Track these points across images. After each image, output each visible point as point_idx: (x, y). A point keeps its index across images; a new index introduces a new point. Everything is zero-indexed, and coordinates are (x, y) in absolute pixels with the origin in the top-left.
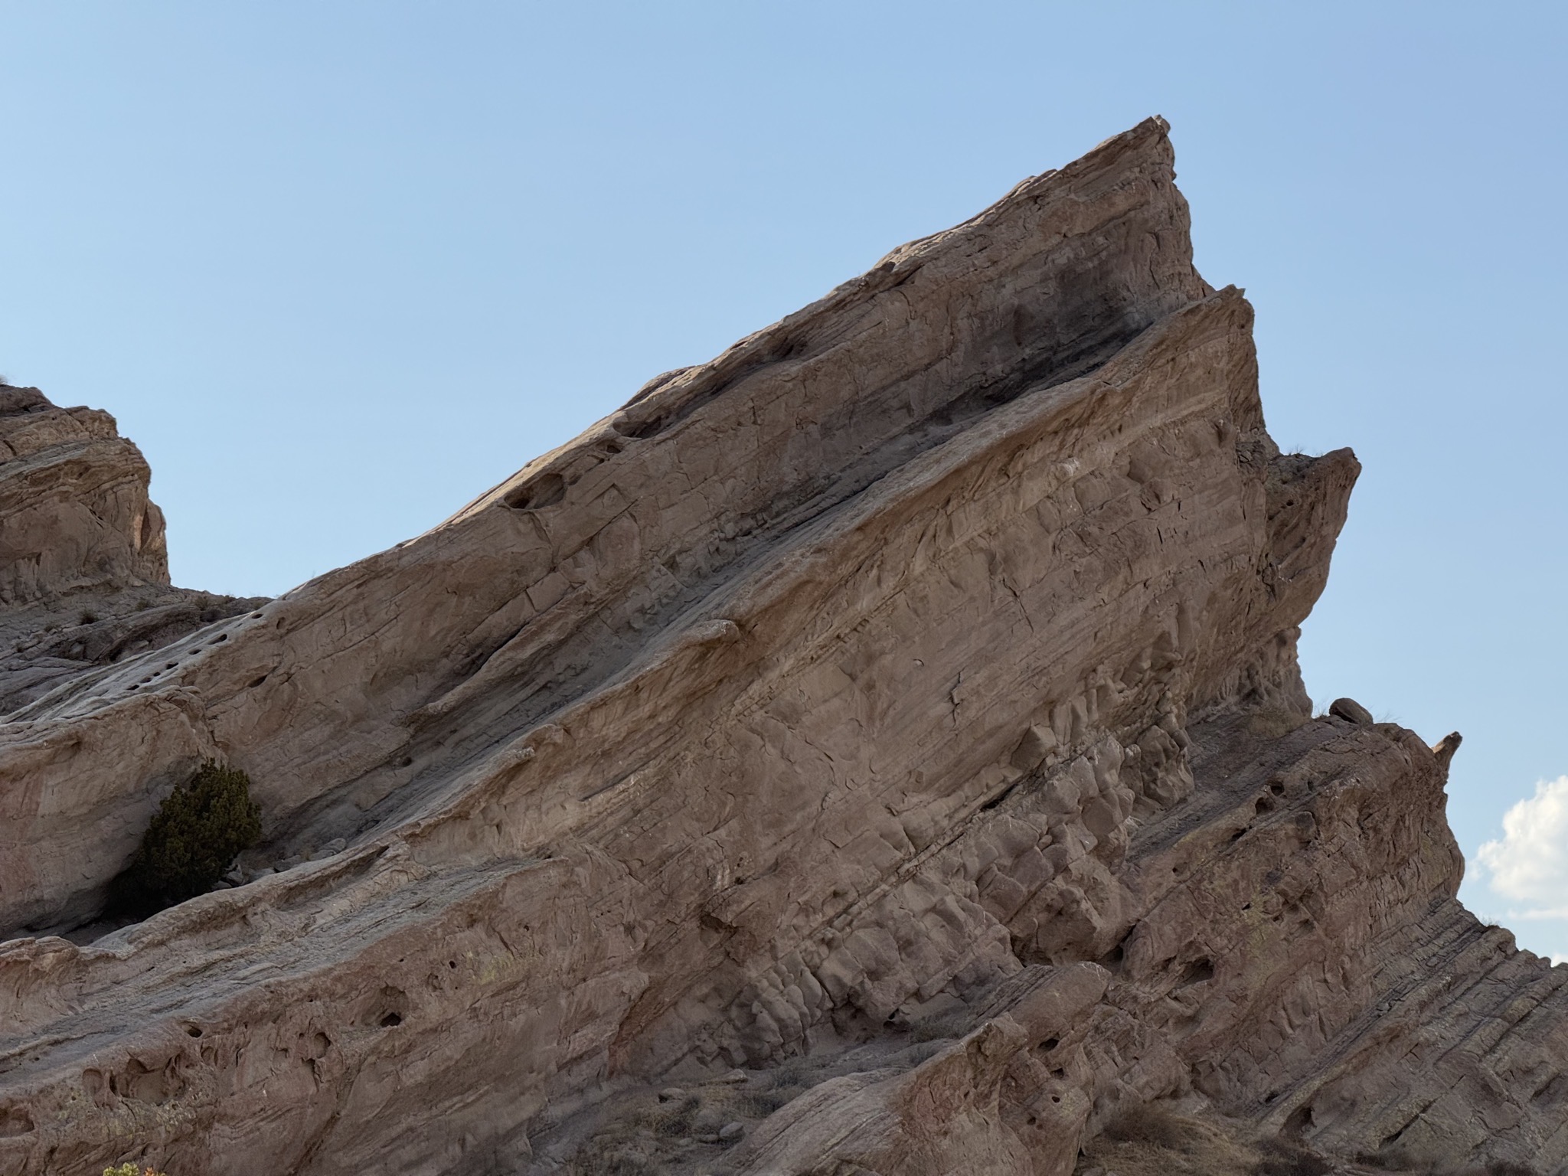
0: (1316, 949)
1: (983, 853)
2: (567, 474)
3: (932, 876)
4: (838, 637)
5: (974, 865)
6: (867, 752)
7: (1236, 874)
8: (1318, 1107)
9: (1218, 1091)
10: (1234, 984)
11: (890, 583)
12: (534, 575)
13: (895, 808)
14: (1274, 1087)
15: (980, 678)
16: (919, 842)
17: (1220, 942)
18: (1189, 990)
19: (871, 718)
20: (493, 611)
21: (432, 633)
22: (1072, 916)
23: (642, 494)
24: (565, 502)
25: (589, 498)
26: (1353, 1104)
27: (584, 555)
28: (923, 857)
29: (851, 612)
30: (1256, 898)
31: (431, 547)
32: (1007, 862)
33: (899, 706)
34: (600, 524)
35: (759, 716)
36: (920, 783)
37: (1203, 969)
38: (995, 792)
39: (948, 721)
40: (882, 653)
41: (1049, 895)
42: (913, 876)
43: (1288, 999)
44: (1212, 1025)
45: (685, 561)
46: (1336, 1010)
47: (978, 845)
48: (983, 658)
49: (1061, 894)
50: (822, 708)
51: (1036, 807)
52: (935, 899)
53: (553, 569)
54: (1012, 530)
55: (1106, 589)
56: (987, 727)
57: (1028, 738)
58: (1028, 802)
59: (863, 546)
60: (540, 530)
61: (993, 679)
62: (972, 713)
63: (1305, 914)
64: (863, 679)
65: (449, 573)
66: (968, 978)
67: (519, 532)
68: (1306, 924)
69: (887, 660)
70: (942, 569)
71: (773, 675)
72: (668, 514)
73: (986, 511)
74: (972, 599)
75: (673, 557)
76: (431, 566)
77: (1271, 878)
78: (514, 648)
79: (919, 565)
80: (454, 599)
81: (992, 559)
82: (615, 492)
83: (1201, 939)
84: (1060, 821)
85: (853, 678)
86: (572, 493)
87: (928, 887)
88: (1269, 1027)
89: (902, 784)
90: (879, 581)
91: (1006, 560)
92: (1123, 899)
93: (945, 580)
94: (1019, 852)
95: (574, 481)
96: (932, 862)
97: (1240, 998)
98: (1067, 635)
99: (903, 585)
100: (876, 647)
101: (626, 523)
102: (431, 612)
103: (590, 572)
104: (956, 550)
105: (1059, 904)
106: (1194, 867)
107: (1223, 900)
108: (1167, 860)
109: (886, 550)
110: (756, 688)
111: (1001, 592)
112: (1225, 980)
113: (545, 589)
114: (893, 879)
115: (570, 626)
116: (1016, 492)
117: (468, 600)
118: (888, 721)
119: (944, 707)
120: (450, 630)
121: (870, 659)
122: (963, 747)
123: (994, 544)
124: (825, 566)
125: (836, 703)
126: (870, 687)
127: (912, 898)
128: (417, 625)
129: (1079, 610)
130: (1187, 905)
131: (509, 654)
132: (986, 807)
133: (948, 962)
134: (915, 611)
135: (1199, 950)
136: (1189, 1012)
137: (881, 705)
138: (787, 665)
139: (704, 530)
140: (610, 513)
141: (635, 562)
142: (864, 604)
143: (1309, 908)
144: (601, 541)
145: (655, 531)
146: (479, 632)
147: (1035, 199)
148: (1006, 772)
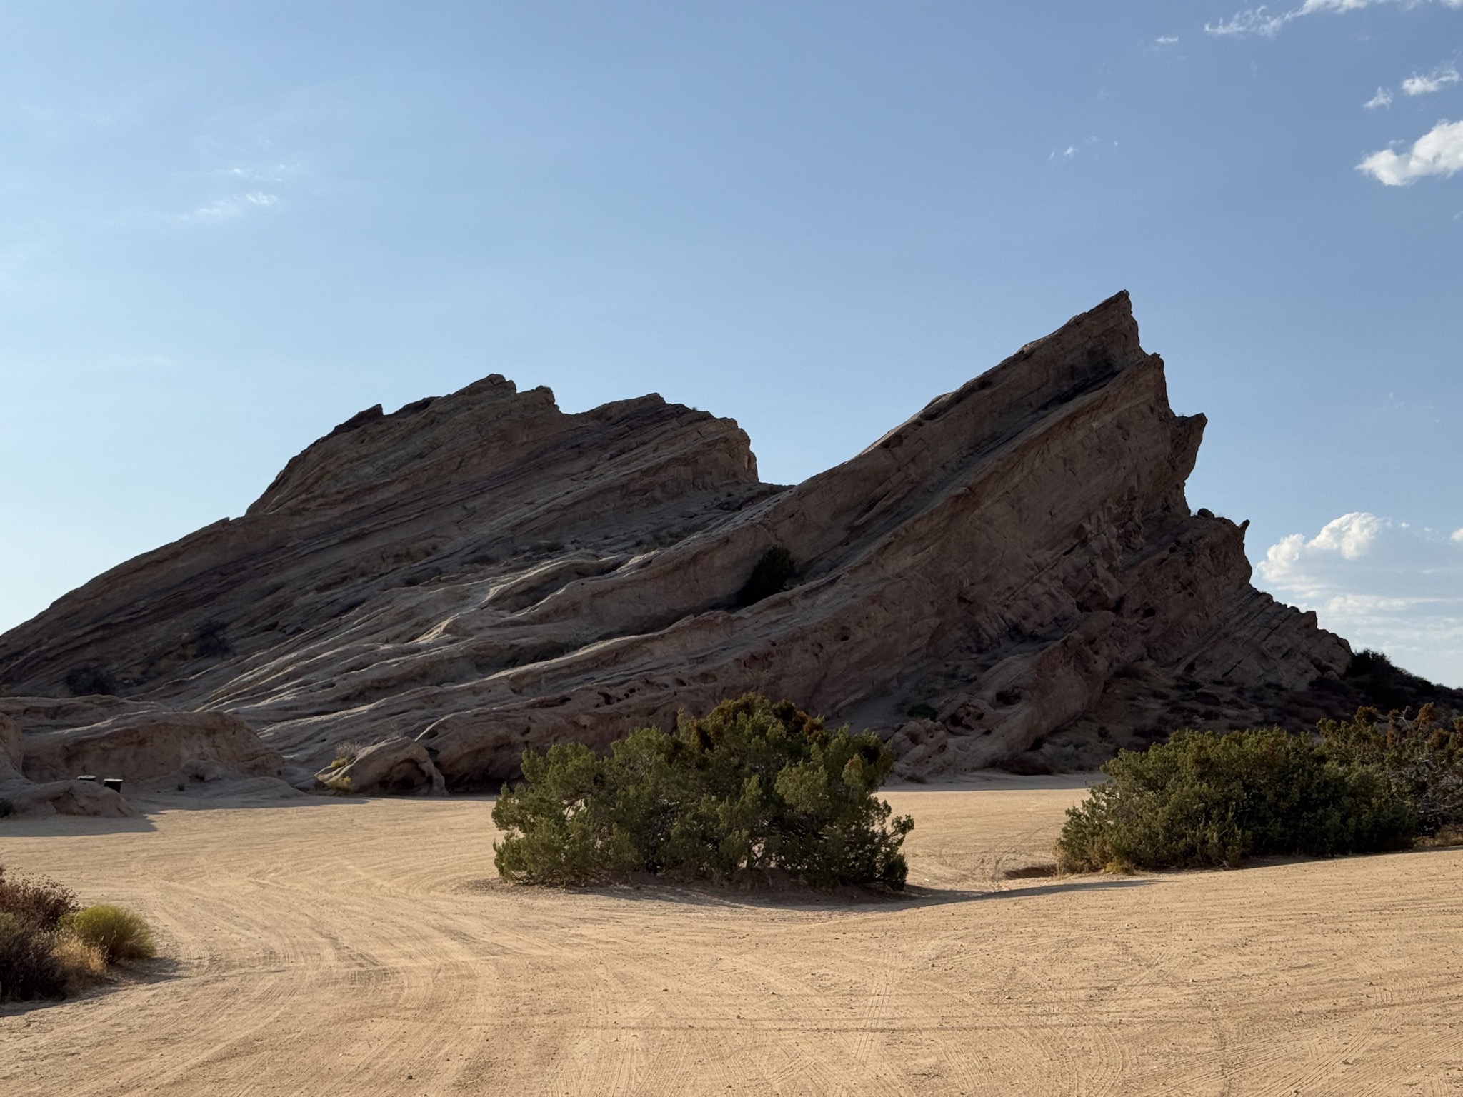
0: (1195, 604)
1: (1065, 571)
2: (903, 435)
3: (1045, 580)
4: (1007, 492)
5: (1061, 576)
6: (1019, 535)
7: (1162, 576)
8: (1197, 663)
9: (1158, 658)
10: (1163, 618)
11: (1026, 471)
12: (892, 473)
13: (1031, 555)
14: (1180, 656)
15: (1061, 506)
16: (1040, 568)
17: (1157, 602)
18: (1146, 620)
19: (1020, 522)
20: (877, 487)
21: (855, 496)
22: (1099, 594)
23: (931, 441)
24: (903, 445)
25: (912, 443)
26: (1211, 661)
27: (910, 465)
28: (1042, 573)
29: (1012, 482)
30: (1171, 585)
32: (1074, 574)
33: (1031, 517)
34: (916, 453)
35: (978, 523)
36: (1040, 546)
37: (1150, 612)
38: (1069, 548)
39: (1050, 522)
40: (1024, 497)
41: (1090, 586)
42: (1038, 581)
43: (1184, 623)
44: (1155, 633)
45: (948, 466)
46: (1203, 626)
47: (1063, 568)
48: (1062, 498)
49: (1095, 586)
50: (1002, 519)
51: (1084, 553)
52: (1047, 589)
53: (899, 470)
54: (1072, 449)
55: (1109, 470)
56: (1065, 524)
57: (1081, 527)
58: (1081, 551)
59: (1015, 457)
60: (893, 456)
61: (1066, 506)
62: (1059, 519)
63: (1190, 590)
64: (1017, 507)
66: (1060, 618)
67: (886, 457)
68: (1190, 594)
69: (1026, 500)
70: (1046, 465)
71: (982, 507)
72: (941, 448)
73: (1062, 442)
74: (1058, 476)
75: (944, 464)
77: (1176, 577)
78: (885, 500)
79: (1037, 464)
80: (863, 484)
81: (1065, 460)
82: (921, 441)
83: (1150, 601)
84: (1094, 558)
85: (1013, 507)
86: (905, 442)
87: (1045, 585)
88: (1177, 634)
89: (1033, 546)
90: (1022, 470)
91: (1071, 460)
92: (1119, 587)
93: (1047, 469)
94: (1078, 570)
95: (906, 437)
96: (1045, 575)
97: (1165, 623)
98: (1095, 488)
99: (1031, 472)
100: (1022, 495)
101: (925, 452)
102: (854, 488)
103: (913, 471)
104: (1051, 458)
105: (1094, 589)
106: (1146, 574)
107: (1157, 586)
108: (1136, 571)
109: (1024, 459)
110: (977, 512)
111: (1069, 473)
112: (1160, 616)
113: (896, 478)
114: (1031, 582)
115: (906, 491)
116: (1073, 435)
117: (868, 483)
118: (1027, 523)
119: (1048, 517)
120: (861, 494)
121: (1020, 500)
122: (1056, 532)
123: (1066, 455)
124: (1001, 466)
125: (1007, 517)
126: (1020, 510)
127: (1038, 589)
128: (850, 493)
129: (1099, 479)
130: (1144, 588)
131: (884, 503)
132: (1065, 554)
133: (1052, 612)
134: (1036, 481)
135: (1149, 605)
136: (1146, 629)
137: (1024, 517)
138: (989, 503)
139: (955, 454)
140: (920, 449)
141: (930, 467)
142: (1017, 479)
143: (1192, 588)
144: (917, 459)
145: (937, 455)
146: (872, 495)
147: (1078, 324)
148: (1073, 541)
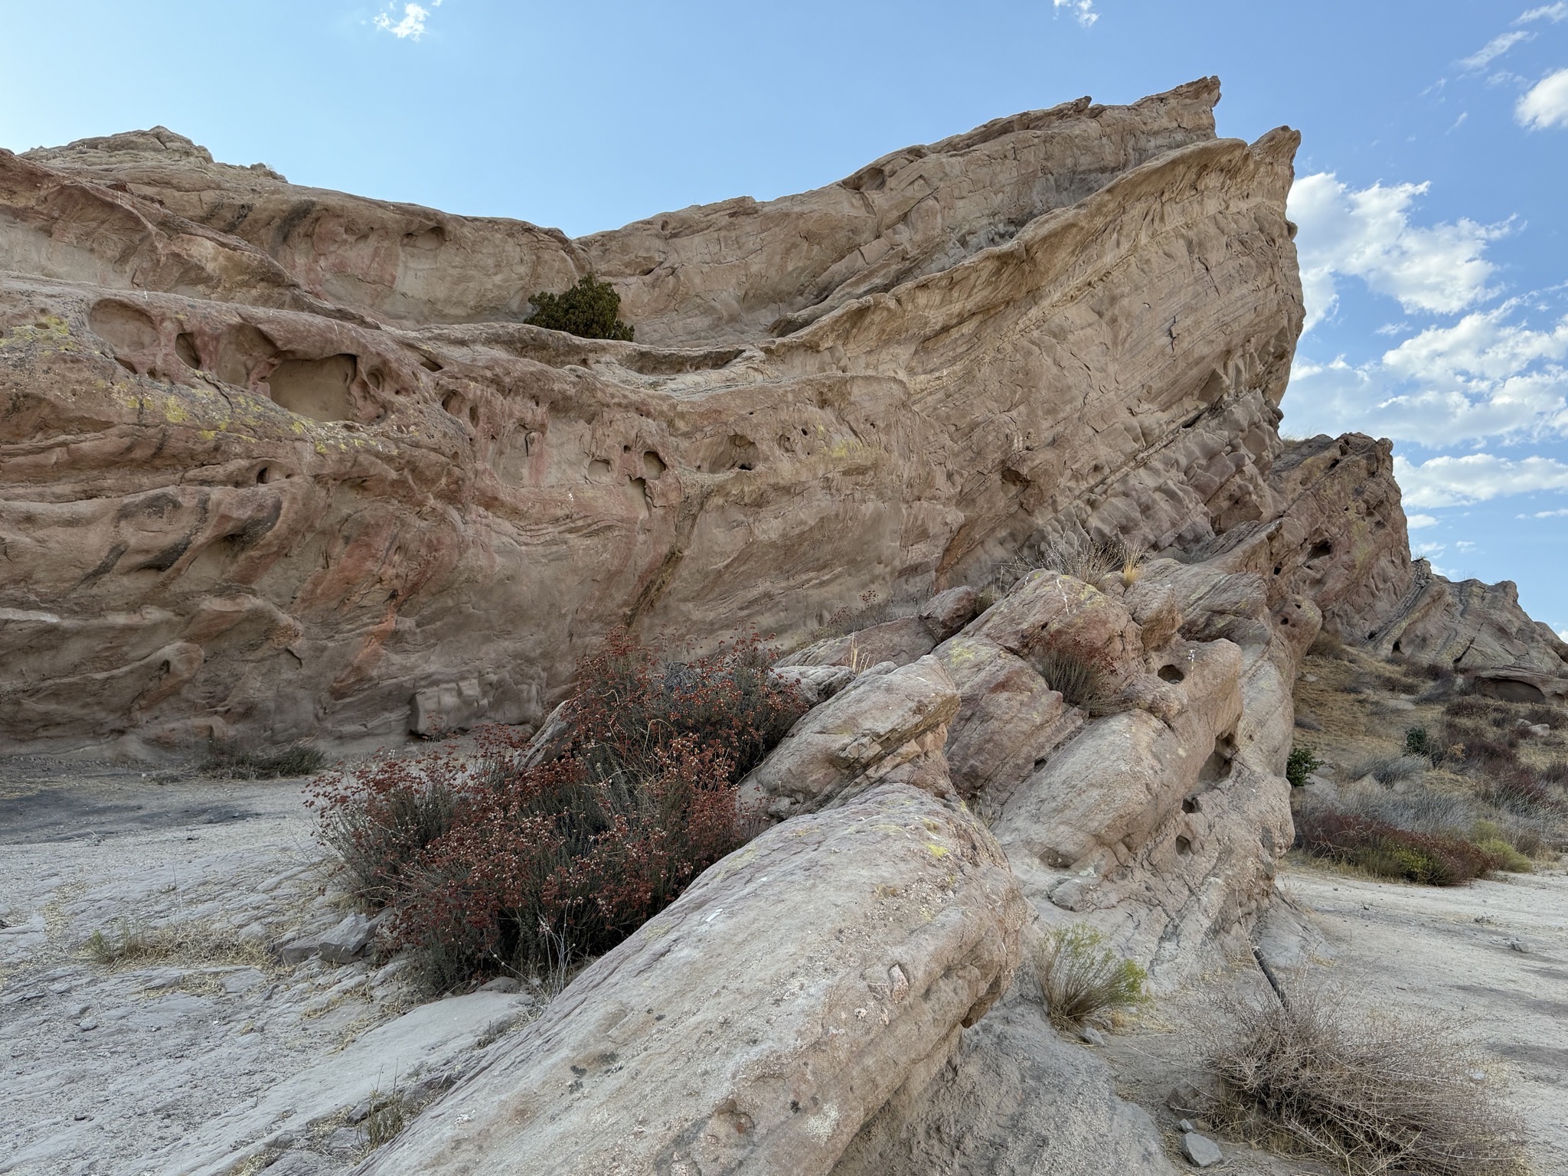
0: (1388, 539)
1: (1189, 454)
2: (887, 169)
3: (1157, 464)
4: (1089, 284)
5: (1184, 462)
6: (1113, 368)
7: (1337, 487)
8: (1404, 641)
9: (1337, 631)
10: (1345, 558)
11: (1125, 246)
12: (865, 236)
13: (1136, 410)
14: (1373, 628)
15: (1189, 322)
16: (1150, 439)
17: (1334, 530)
18: (1316, 562)
19: (1115, 343)
20: (834, 261)
21: (790, 268)
22: (1245, 504)
23: (942, 184)
24: (886, 189)
25: (903, 185)
26: (1424, 640)
27: (900, 227)
28: (1151, 451)
29: (1099, 264)
30: (1352, 504)
31: (788, 204)
32: (1203, 462)
33: (1135, 336)
34: (912, 202)
35: (1036, 334)
36: (1151, 395)
37: (1323, 548)
38: (1193, 414)
39: (1169, 350)
40: (1122, 296)
41: (1233, 488)
42: (1144, 464)
43: (1375, 571)
44: (1334, 585)
45: (973, 240)
46: (1402, 580)
47: (1186, 448)
48: (1188, 309)
49: (1240, 487)
50: (1081, 333)
51: (1220, 427)
52: (1161, 481)
53: (878, 237)
54: (1201, 225)
55: (1259, 279)
56: (1196, 355)
57: (1214, 377)
58: (1213, 423)
59: (1111, 206)
60: (868, 206)
61: (1197, 323)
62: (1185, 345)
63: (1378, 517)
64: (1108, 315)
65: (801, 221)
66: (1189, 536)
67: (853, 205)
68: (1378, 523)
69: (1125, 302)
70: (1159, 243)
71: (1045, 303)
72: (960, 203)
73: (1183, 211)
74: (1180, 266)
75: (964, 236)
76: (787, 215)
77: (1358, 492)
78: (851, 285)
79: (1144, 239)
80: (805, 245)
81: (1189, 243)
82: (922, 182)
83: (1323, 527)
84: (1237, 437)
85: (1100, 314)
86: (891, 182)
87: (1155, 472)
88: (1364, 589)
89: (1137, 393)
90: (1118, 244)
91: (1200, 244)
92: (1273, 497)
93: (1160, 252)
94: (1212, 455)
95: (893, 173)
96: (1156, 456)
97: (1351, 567)
98: (1239, 304)
99: (1134, 249)
100: (1118, 291)
101: (931, 202)
102: (788, 251)
103: (904, 236)
104: (1168, 232)
105: (1238, 494)
106: (1314, 481)
107: (1332, 503)
108: (1298, 474)
109: (1125, 218)
110: (1034, 313)
111: (1198, 265)
112: (1340, 556)
113: (873, 249)
114: (1132, 464)
115: (892, 273)
116: (1201, 203)
117: (816, 248)
118: (1127, 346)
119: (1167, 340)
120: (803, 269)
121: (1113, 300)
122: (1179, 370)
123: (1191, 234)
124: (1086, 216)
125: (1089, 331)
126: (1114, 320)
127: (1144, 479)
128: (777, 259)
129: (1245, 289)
130: (1313, 504)
131: (848, 290)
132: (1187, 425)
133: (1174, 525)
134: (1143, 270)
135: (1321, 534)
136: (1318, 576)
137: (1122, 334)
138: (1056, 296)
139: (985, 221)
140: (920, 195)
141: (938, 231)
142: (1109, 259)
143: (1380, 513)
144: (913, 216)
145: (952, 212)
146: (824, 277)
148: (1198, 403)
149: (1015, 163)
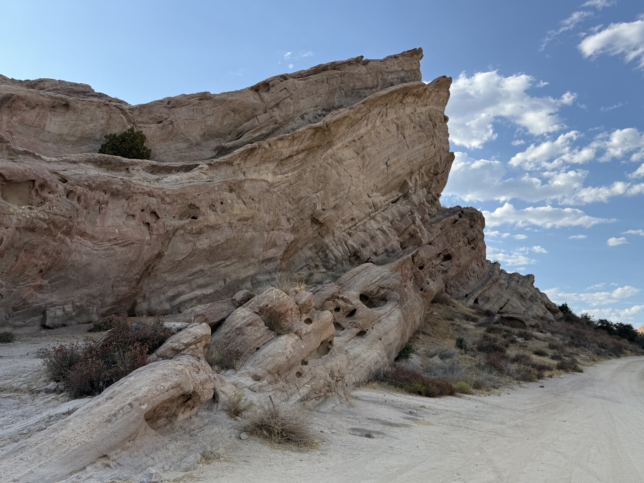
0: (476, 255)
1: (393, 215)
2: (271, 84)
3: (379, 218)
4: (354, 141)
5: (390, 218)
6: (362, 177)
7: (456, 232)
8: (479, 298)
9: (452, 293)
10: (457, 262)
11: (370, 126)
12: (259, 112)
13: (371, 195)
14: (467, 292)
15: (395, 159)
16: (376, 208)
17: (453, 250)
18: (445, 263)
19: (363, 167)
20: (245, 122)
21: (225, 123)
22: (416, 237)
23: (294, 92)
24: (270, 92)
25: (278, 91)
26: (488, 299)
27: (275, 109)
28: (377, 213)
29: (359, 132)
30: (461, 239)
31: (226, 96)
32: (399, 218)
33: (372, 164)
34: (281, 99)
35: (330, 160)
36: (377, 189)
37: (448, 257)
38: (396, 198)
39: (386, 171)
40: (367, 147)
41: (410, 230)
42: (373, 218)
43: (470, 268)
44: (452, 273)
45: (306, 117)
47: (392, 212)
48: (396, 154)
49: (413, 230)
50: (349, 161)
51: (407, 204)
52: (380, 226)
53: (265, 112)
54: (403, 118)
55: (427, 142)
56: (397, 174)
57: (405, 182)
58: (404, 202)
59: (364, 109)
60: (262, 99)
61: (399, 160)
62: (393, 169)
63: (473, 245)
64: (361, 154)
65: (231, 104)
66: (390, 250)
67: (255, 98)
68: (473, 248)
69: (369, 149)
70: (384, 126)
71: (335, 148)
72: (302, 101)
73: (396, 112)
74: (393, 136)
75: (303, 115)
76: (225, 101)
77: (465, 234)
78: (252, 133)
79: (378, 123)
80: (232, 114)
81: (398, 126)
82: (285, 90)
83: (449, 248)
84: (414, 208)
85: (358, 154)
86: (272, 90)
87: (378, 222)
88: (465, 276)
89: (372, 188)
90: (367, 125)
91: (402, 127)
92: (428, 235)
93: (385, 129)
94: (402, 216)
95: (273, 86)
96: (379, 215)
97: (459, 266)
98: (417, 153)
99: (374, 128)
100: (365, 145)
101: (289, 100)
102: (224, 116)
103: (277, 113)
104: (388, 121)
105: (413, 233)
106: (446, 228)
107: (453, 238)
108: (439, 225)
109: (370, 114)
110: (330, 151)
111: (400, 136)
112: (455, 261)
113: (262, 118)
114: (368, 218)
115: (270, 129)
116: (404, 109)
117: (237, 115)
118: (368, 168)
119: (385, 166)
120: (231, 124)
121: (364, 148)
122: (390, 180)
123: (398, 122)
124: (353, 113)
125: (353, 160)
126: (363, 157)
127: (374, 224)
128: (220, 119)
129: (420, 146)
130: (445, 238)
131: (250, 135)
132: (393, 202)
133: (384, 245)
134: (377, 136)
135: (448, 251)
136: (445, 269)
137: (366, 163)
138: (339, 145)
139: (312, 109)
140: (284, 96)
141: (291, 112)
142: (362, 131)
143: (474, 243)
144: (281, 105)
145: (298, 104)
146: (241, 128)
148: (398, 193)
149: (327, 84)
